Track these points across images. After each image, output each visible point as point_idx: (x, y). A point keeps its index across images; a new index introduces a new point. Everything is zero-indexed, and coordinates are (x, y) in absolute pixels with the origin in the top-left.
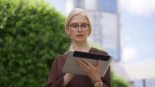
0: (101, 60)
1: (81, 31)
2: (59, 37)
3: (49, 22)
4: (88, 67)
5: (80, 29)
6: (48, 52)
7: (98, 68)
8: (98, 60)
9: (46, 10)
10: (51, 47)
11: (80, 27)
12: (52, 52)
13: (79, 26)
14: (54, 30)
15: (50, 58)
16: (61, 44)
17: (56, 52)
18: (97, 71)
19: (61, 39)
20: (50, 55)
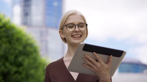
0: (113, 56)
1: (79, 31)
2: (15, 49)
3: (5, 34)
4: (98, 64)
5: (77, 29)
6: (4, 65)
7: (110, 65)
8: (110, 55)
9: (2, 23)
10: (7, 59)
11: (77, 26)
12: (7, 64)
13: (75, 25)
14: (10, 42)
15: (6, 70)
16: (16, 57)
17: (11, 64)
18: (108, 69)
19: (17, 52)
20: (6, 67)
